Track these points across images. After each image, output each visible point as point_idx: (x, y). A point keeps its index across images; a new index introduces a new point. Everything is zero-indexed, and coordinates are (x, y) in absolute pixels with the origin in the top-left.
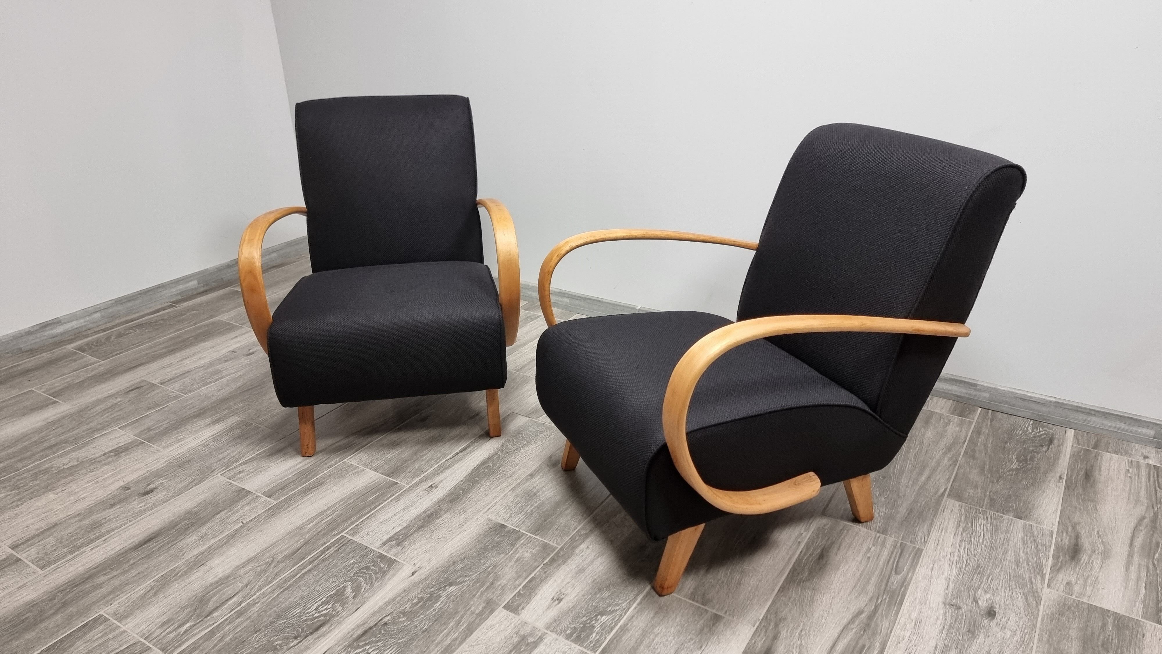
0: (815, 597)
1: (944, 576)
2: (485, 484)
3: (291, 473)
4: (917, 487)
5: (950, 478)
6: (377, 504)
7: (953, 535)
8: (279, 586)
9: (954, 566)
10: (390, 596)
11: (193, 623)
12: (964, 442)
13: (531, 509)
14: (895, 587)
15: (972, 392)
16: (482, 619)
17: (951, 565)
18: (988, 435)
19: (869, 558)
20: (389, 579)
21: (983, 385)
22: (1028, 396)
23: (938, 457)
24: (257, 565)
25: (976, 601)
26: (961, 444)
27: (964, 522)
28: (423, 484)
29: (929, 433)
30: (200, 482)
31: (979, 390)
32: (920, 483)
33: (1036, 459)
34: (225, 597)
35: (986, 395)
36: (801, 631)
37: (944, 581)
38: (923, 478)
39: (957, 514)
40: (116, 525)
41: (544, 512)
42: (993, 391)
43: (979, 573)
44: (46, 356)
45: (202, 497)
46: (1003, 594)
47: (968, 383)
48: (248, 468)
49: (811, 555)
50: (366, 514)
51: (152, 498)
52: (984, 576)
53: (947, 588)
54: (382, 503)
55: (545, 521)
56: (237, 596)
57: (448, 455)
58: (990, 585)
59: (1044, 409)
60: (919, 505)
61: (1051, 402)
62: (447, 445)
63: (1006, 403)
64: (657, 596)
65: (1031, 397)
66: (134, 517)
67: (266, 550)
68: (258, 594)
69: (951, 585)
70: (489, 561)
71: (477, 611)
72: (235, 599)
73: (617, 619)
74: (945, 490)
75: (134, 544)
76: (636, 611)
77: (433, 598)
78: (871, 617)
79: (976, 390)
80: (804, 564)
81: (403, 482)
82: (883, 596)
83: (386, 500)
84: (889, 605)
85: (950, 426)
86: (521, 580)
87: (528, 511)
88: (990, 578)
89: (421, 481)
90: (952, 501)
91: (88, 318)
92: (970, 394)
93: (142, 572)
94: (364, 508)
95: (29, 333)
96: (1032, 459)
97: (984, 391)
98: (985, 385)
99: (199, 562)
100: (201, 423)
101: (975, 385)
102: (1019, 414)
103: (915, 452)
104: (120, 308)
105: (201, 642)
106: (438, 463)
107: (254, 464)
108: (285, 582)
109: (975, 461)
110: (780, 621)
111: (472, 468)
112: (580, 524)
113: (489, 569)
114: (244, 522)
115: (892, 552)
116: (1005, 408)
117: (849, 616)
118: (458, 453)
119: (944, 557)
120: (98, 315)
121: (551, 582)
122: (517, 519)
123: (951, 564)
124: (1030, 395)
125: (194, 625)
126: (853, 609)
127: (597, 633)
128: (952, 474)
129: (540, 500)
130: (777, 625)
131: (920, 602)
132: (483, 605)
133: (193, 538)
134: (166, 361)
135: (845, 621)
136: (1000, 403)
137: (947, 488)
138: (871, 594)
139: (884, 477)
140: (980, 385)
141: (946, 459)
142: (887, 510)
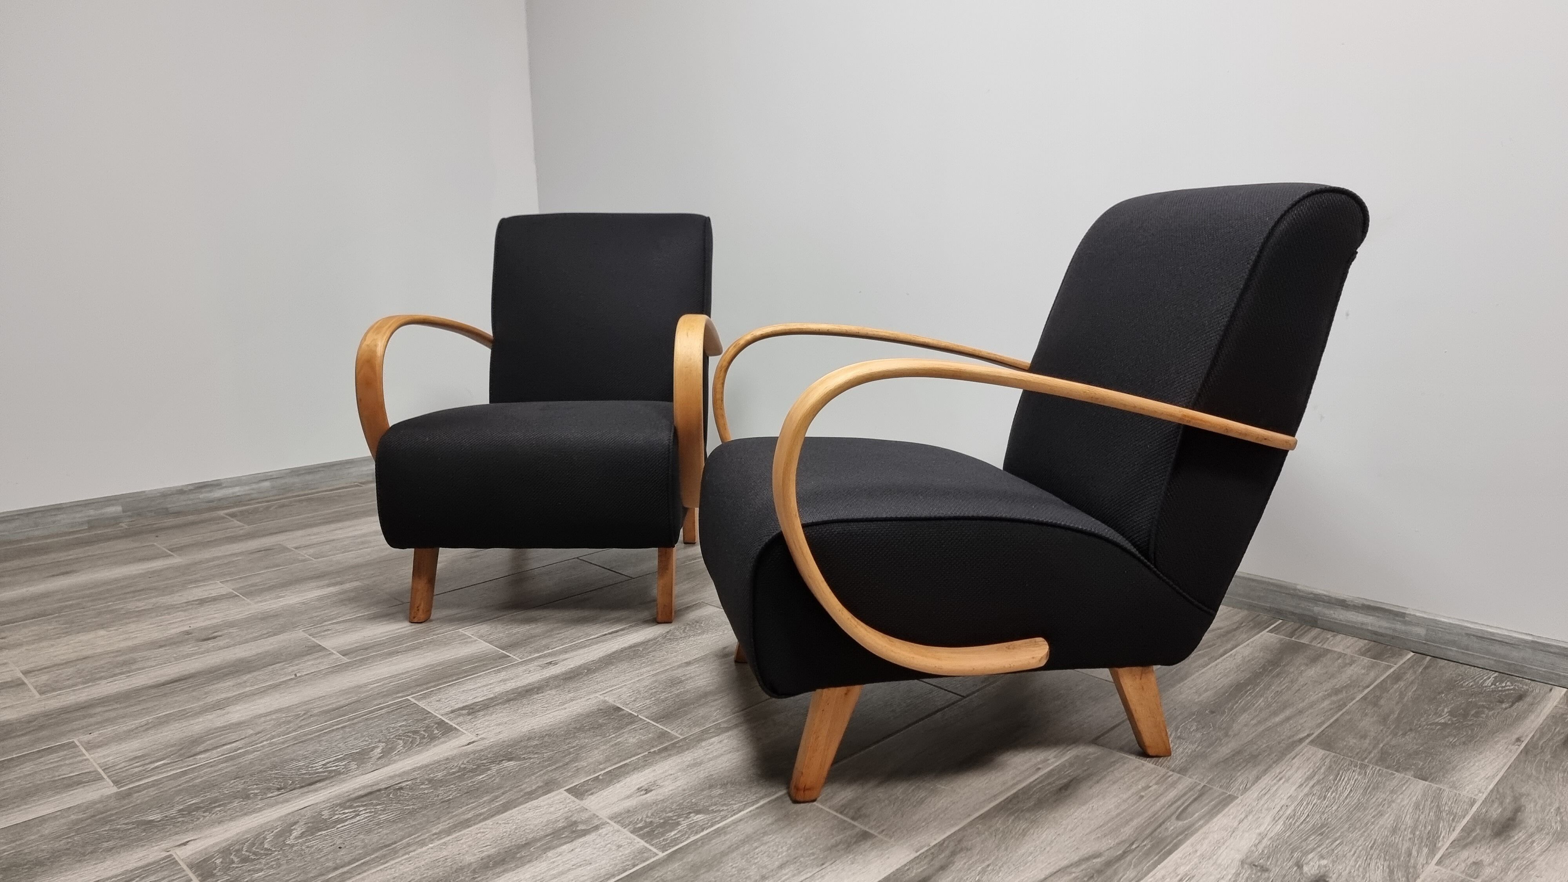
0: (1032, 831)
1: (1258, 831)
2: (624, 665)
3: (386, 636)
4: (1261, 729)
5: (1323, 723)
6: (469, 674)
7: (1297, 785)
8: (295, 738)
9: (1281, 822)
10: (424, 763)
11: (169, 762)
12: (1368, 687)
13: (667, 696)
14: (1166, 834)
15: (1399, 626)
16: (528, 798)
17: (1275, 820)
18: (1412, 683)
19: (1142, 797)
20: (434, 746)
21: (1415, 616)
22: (1487, 632)
23: (1314, 698)
24: (284, 715)
25: (1299, 866)
26: (1361, 688)
27: (1324, 773)
28: (542, 659)
29: (1312, 672)
30: (275, 635)
31: (1409, 623)
32: (1269, 724)
33: (1484, 716)
34: (223, 742)
35: (1422, 631)
36: (988, 866)
37: (1255, 836)
38: (1277, 719)
39: (1315, 764)
40: (149, 663)
41: (683, 701)
42: (1432, 625)
43: (1321, 834)
44: (191, 518)
45: (267, 648)
46: (1352, 863)
47: (1390, 612)
48: (339, 627)
49: (1049, 784)
50: (449, 682)
51: (211, 644)
52: (1328, 838)
53: (1256, 846)
54: (478, 673)
55: (678, 709)
56: (237, 743)
57: (591, 635)
58: (1333, 850)
59: (1515, 654)
60: (1255, 747)
61: (1526, 641)
62: (598, 626)
63: (1454, 643)
64: (790, 802)
65: (1493, 634)
66: (176, 659)
67: (305, 703)
68: (265, 743)
69: (1266, 842)
70: (577, 742)
71: (528, 790)
72: (234, 745)
73: (717, 820)
74: (1309, 735)
75: (159, 682)
76: (750, 814)
77: (479, 769)
78: (1109, 864)
79: (1405, 623)
80: (1033, 792)
81: (516, 656)
82: (1143, 841)
83: (483, 671)
84: (1147, 854)
85: (1352, 668)
86: (608, 764)
87: (662, 698)
88: (1338, 842)
89: (539, 657)
90: (1314, 749)
91: (254, 486)
92: (1395, 630)
93: (148, 708)
94: (451, 676)
95: (181, 491)
96: (1477, 715)
97: (1417, 625)
98: (1418, 614)
99: (219, 706)
100: (313, 584)
101: (1403, 615)
102: (1477, 662)
103: (1279, 689)
104: (296, 480)
105: (165, 780)
106: (574, 642)
107: (348, 625)
108: (305, 735)
109: (1375, 709)
110: (962, 850)
111: (614, 650)
112: (724, 716)
113: (572, 750)
114: (298, 675)
115: (1185, 794)
116: (1453, 652)
117: (1075, 858)
118: (605, 635)
119: (1268, 809)
120: (267, 484)
121: (647, 771)
122: (641, 704)
123: (1277, 819)
124: (1490, 630)
125: (169, 764)
126: (1086, 850)
127: (679, 832)
128: (1329, 719)
129: (685, 688)
130: (953, 854)
131: (1202, 855)
132: (541, 784)
133: (229, 683)
134: (315, 530)
135: (1065, 863)
136: (1445, 643)
137: (1313, 734)
138: (1123, 837)
139: (1212, 712)
140: (1410, 615)
141: (1326, 703)
142: (1200, 747)
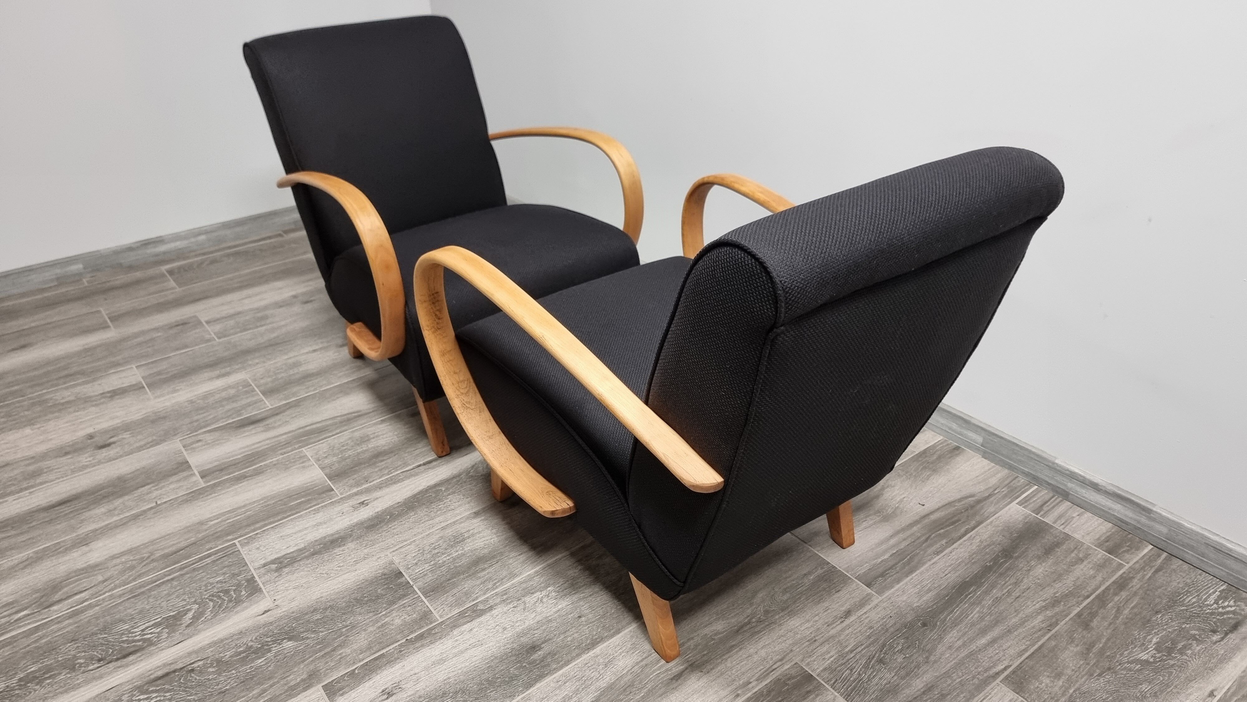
2: (422, 512)
4: (964, 653)
5: (1025, 650)
6: (294, 512)
8: (131, 591)
10: (220, 636)
11: (29, 612)
12: (1088, 597)
13: (446, 559)
15: (1144, 520)
16: (290, 695)
18: (1135, 594)
20: (237, 612)
21: (1160, 514)
22: (1225, 546)
23: (1029, 611)
24: (132, 558)
26: (1081, 599)
28: (356, 497)
29: (1040, 570)
30: (158, 444)
31: (1154, 520)
32: (973, 647)
33: (1191, 652)
34: (76, 590)
35: (1164, 530)
38: (983, 641)
40: (52, 477)
41: (456, 567)
42: (1175, 526)
44: (138, 275)
45: (144, 463)
47: (1138, 505)
48: (209, 437)
50: (274, 522)
51: (104, 453)
54: (299, 512)
55: (449, 580)
56: (87, 592)
60: (949, 682)
63: (1192, 548)
65: (1231, 550)
66: (73, 472)
67: (153, 542)
68: (107, 594)
70: (352, 618)
71: (292, 683)
72: (83, 595)
74: (1005, 669)
75: (50, 503)
77: (261, 650)
79: (1150, 518)
81: (339, 490)
83: (306, 509)
85: (1082, 566)
86: (368, 653)
87: (440, 562)
89: (356, 494)
90: (1005, 689)
91: (193, 240)
92: (1139, 522)
93: (33, 538)
94: (278, 514)
95: (130, 249)
96: (1184, 649)
97: (1161, 523)
98: (1164, 514)
99: (84, 541)
100: (206, 374)
101: (1149, 511)
102: (1210, 570)
103: (999, 595)
104: (228, 232)
105: (20, 637)
106: (391, 473)
107: (217, 434)
108: (140, 587)
109: (1085, 632)
111: (421, 488)
113: (344, 630)
114: (159, 502)
116: (1189, 555)
118: (420, 466)
120: (203, 237)
121: (398, 666)
122: (421, 569)
124: (1229, 545)
125: (29, 615)
128: (1033, 645)
129: (463, 549)
132: (304, 676)
133: (101, 510)
134: (229, 297)
136: (1183, 546)
137: (1011, 666)
139: (924, 625)
140: (1156, 512)
141: (1040, 618)
142: (896, 678)
